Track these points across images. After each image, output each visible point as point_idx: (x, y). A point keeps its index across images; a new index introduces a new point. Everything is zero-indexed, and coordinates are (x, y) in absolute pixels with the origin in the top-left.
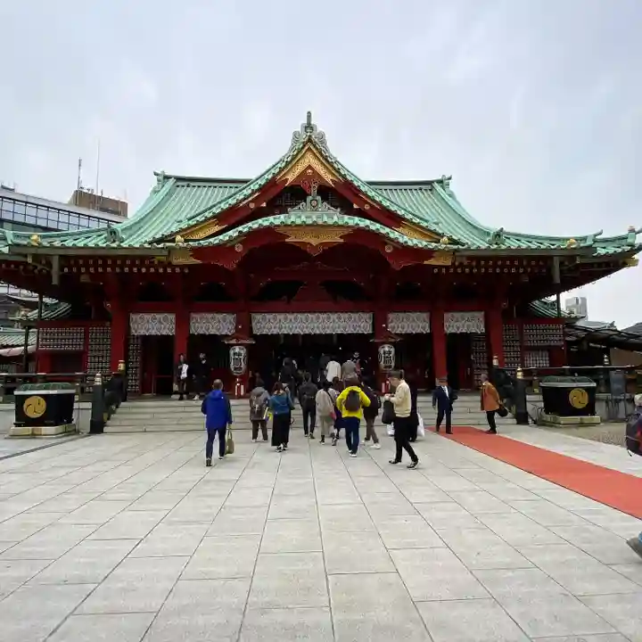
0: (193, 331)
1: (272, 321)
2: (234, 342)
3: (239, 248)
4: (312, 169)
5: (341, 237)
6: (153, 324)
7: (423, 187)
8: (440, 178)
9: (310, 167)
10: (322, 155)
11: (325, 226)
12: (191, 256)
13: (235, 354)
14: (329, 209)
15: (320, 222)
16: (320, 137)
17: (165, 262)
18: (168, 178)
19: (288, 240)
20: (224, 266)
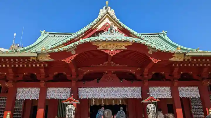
1: (89, 91)
2: (68, 102)
3: (73, 52)
4: (108, 24)
5: (125, 47)
11: (118, 41)
12: (49, 57)
13: (69, 109)
14: (119, 34)
15: (115, 39)
16: (112, 12)
17: (36, 60)
18: (46, 33)
19: (98, 49)
20: (65, 61)
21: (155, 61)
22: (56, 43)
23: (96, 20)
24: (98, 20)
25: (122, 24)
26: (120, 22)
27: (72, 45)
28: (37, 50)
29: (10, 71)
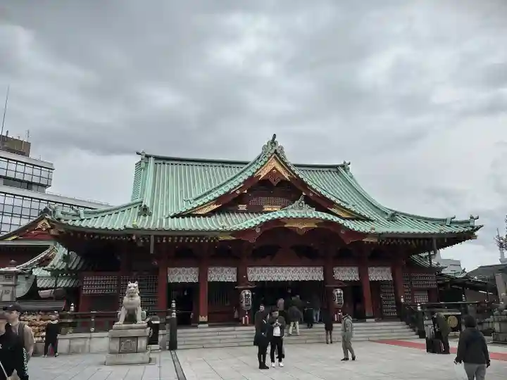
0: (209, 279)
3: (258, 231)
4: (276, 169)
5: (316, 224)
6: (184, 275)
7: (332, 169)
8: (342, 163)
9: (274, 168)
10: (283, 162)
11: (309, 219)
13: (245, 295)
16: (280, 149)
18: (148, 157)
19: (286, 226)
21: (348, 241)
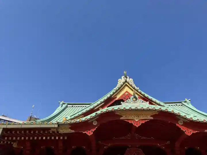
3: (95, 123)
4: (128, 93)
7: (178, 104)
10: (132, 87)
12: (69, 128)
14: (143, 102)
15: (139, 108)
16: (130, 80)
17: (56, 132)
18: (64, 104)
19: (121, 118)
20: (86, 133)
21: (189, 132)
22: (74, 114)
23: (114, 89)
24: (117, 89)
25: (143, 93)
26: (139, 91)
27: (94, 114)
28: (58, 121)
29: (28, 144)
